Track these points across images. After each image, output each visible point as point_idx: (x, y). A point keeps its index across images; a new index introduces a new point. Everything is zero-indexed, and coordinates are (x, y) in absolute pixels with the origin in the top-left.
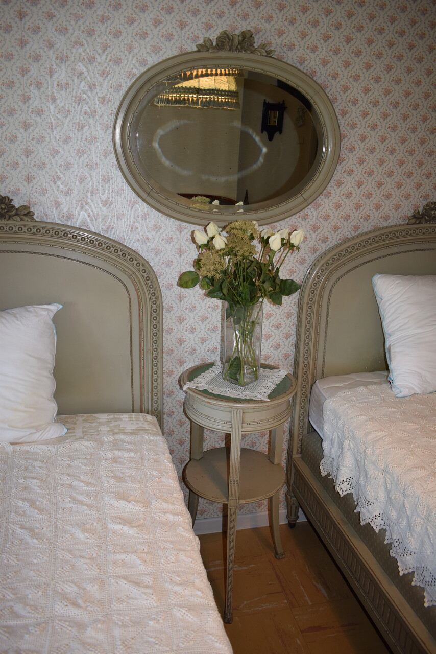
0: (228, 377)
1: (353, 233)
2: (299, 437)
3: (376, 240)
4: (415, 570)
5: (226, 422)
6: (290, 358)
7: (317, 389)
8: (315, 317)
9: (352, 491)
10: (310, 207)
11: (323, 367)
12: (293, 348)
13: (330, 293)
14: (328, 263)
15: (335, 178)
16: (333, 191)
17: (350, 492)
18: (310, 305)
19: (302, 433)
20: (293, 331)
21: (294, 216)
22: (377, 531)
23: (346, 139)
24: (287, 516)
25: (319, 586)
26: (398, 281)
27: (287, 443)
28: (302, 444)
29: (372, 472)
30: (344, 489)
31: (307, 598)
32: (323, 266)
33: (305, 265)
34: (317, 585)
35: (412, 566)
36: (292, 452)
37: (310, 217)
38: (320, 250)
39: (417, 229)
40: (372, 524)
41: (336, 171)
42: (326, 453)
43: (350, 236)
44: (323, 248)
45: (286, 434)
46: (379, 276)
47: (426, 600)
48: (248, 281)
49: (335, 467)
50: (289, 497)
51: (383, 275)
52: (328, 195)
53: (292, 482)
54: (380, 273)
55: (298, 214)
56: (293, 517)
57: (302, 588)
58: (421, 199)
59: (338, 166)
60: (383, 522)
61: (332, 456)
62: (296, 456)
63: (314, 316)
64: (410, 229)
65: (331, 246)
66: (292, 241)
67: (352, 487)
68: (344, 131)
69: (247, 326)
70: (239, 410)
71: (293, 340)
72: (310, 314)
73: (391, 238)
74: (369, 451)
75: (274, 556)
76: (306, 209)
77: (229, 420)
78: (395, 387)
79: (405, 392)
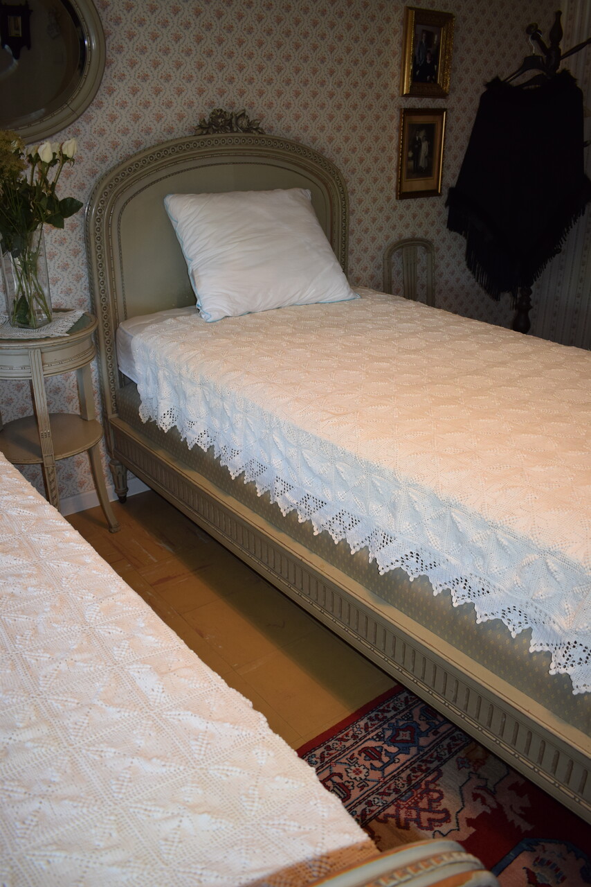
0: (16, 323)
1: (134, 149)
2: (111, 394)
3: (162, 155)
4: (244, 469)
5: (23, 368)
6: (86, 303)
7: (121, 332)
8: (106, 250)
9: (176, 423)
10: (80, 120)
11: (125, 309)
12: (87, 292)
13: (119, 220)
14: (112, 185)
15: (105, 84)
16: (104, 101)
17: (173, 425)
18: (98, 236)
19: (114, 388)
20: (84, 271)
21: (63, 132)
22: (205, 450)
23: (111, 37)
24: (116, 490)
25: (162, 545)
26: (192, 200)
27: (99, 406)
28: (116, 401)
29: (189, 389)
30: (167, 423)
31: (152, 558)
32: (105, 188)
33: (85, 191)
34: (160, 545)
35: (241, 467)
36: (106, 413)
37: (83, 132)
38: (100, 172)
39: (205, 140)
40: (199, 445)
41: (104, 76)
42: (143, 396)
43: (131, 153)
44: (104, 168)
45: (96, 395)
46: (171, 196)
47: (258, 491)
48: (21, 204)
49: (155, 406)
50: (113, 466)
51: (175, 195)
52: (99, 106)
53: (113, 448)
54: (172, 193)
55: (67, 130)
56: (122, 489)
57: (144, 550)
58: (206, 107)
59: (106, 70)
60: (209, 439)
61: (149, 396)
62: (112, 416)
63: (105, 248)
64: (198, 141)
65: (112, 166)
66: (65, 152)
67: (174, 419)
68: (107, 28)
69: (29, 258)
70: (36, 351)
71: (85, 281)
72: (99, 246)
73: (177, 152)
74: (184, 371)
75: (108, 531)
76: (76, 122)
77: (27, 364)
78: (204, 313)
79: (216, 316)
